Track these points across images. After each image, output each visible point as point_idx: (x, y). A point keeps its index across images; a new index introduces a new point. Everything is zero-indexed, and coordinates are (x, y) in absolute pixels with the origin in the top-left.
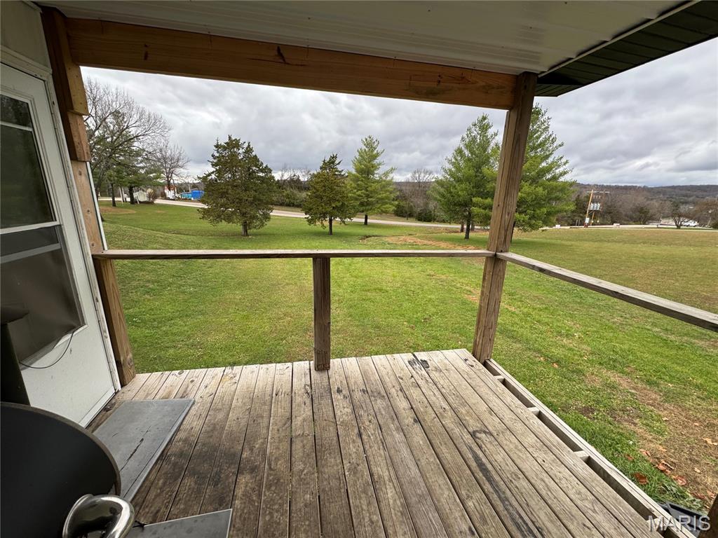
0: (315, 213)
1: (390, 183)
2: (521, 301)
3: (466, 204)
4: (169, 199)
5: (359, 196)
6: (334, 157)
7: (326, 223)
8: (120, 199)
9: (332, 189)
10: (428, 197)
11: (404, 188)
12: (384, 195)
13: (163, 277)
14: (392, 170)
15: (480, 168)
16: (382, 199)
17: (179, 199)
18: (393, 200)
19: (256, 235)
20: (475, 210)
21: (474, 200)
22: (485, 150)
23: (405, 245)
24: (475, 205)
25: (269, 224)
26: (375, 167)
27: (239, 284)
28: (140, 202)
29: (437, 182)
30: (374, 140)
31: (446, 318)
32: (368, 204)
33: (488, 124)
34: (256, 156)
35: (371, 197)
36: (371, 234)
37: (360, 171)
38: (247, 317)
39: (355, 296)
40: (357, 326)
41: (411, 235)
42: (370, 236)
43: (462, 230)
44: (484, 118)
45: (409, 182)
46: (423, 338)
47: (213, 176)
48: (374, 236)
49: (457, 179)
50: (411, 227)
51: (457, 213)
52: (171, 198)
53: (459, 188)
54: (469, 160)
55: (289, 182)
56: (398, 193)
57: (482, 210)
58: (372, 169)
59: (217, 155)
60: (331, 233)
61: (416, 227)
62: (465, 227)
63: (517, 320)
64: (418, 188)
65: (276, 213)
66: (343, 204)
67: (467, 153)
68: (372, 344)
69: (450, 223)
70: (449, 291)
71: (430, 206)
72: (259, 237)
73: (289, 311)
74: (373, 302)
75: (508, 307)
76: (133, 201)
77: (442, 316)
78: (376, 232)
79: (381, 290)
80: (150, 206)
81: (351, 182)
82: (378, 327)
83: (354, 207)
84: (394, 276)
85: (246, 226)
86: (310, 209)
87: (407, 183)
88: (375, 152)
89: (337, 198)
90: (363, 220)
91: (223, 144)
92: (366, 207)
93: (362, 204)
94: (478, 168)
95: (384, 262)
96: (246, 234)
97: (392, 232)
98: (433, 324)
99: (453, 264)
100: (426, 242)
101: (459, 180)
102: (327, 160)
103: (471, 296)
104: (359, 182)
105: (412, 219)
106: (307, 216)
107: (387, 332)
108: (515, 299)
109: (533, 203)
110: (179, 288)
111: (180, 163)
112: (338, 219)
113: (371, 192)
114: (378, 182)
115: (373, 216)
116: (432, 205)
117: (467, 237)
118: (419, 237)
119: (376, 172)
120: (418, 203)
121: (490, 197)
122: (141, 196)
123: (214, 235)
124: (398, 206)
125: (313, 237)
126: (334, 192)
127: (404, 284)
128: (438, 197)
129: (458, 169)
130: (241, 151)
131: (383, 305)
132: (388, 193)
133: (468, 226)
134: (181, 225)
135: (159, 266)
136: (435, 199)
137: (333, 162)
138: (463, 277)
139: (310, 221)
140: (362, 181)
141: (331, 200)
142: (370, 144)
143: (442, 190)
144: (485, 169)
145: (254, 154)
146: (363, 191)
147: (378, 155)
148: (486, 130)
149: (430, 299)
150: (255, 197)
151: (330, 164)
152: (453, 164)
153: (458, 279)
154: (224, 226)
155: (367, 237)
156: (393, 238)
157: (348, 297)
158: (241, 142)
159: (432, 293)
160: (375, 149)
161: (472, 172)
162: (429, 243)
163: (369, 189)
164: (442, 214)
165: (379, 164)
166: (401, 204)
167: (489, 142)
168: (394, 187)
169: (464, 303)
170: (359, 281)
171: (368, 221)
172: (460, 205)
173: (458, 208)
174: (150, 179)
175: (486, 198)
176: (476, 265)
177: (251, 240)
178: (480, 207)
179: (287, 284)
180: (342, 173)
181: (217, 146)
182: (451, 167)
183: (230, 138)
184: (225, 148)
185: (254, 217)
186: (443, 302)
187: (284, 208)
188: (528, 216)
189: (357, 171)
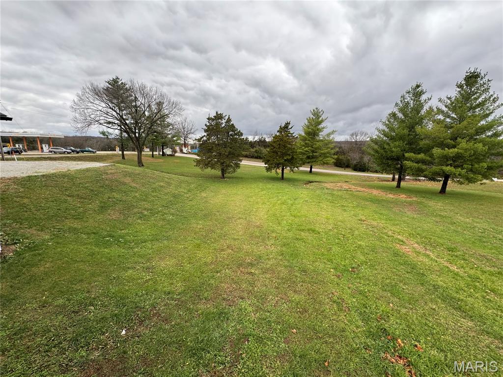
0: (272, 164)
1: (331, 142)
2: (464, 259)
3: (399, 158)
4: (184, 153)
5: (306, 151)
6: (288, 124)
7: (279, 171)
8: (157, 153)
9: (285, 147)
10: (363, 153)
11: (343, 145)
12: (326, 151)
13: (156, 207)
14: (333, 132)
15: (413, 127)
16: (324, 154)
17: (190, 153)
18: (334, 154)
19: (229, 178)
20: (408, 163)
21: (407, 155)
22: (418, 112)
23: (340, 190)
24: (407, 159)
25: (239, 171)
26: (320, 130)
27: (204, 216)
28: (167, 155)
29: (372, 140)
30: (320, 110)
31: (376, 269)
32: (313, 157)
33: (422, 91)
34: (233, 124)
35: (316, 152)
36: (313, 180)
37: (308, 133)
38: (198, 246)
39: (290, 234)
40: (286, 267)
41: (347, 182)
42: (312, 182)
43: (393, 179)
44: (418, 86)
45: (347, 141)
46: (349, 291)
47: (205, 138)
48: (315, 182)
49: (390, 138)
50: (347, 175)
51: (389, 166)
52: (186, 152)
53: (392, 145)
54: (403, 121)
55: (258, 142)
56: (337, 149)
57: (415, 164)
58: (317, 132)
59: (208, 124)
60: (283, 178)
61: (352, 175)
62: (397, 177)
63: (462, 284)
64: (355, 146)
65: (245, 163)
66: (293, 157)
67: (400, 115)
68: (295, 291)
69: (382, 173)
70: (380, 239)
71: (365, 160)
72: (231, 179)
73: (232, 243)
74: (305, 243)
75: (449, 265)
76: (164, 154)
77: (372, 266)
78: (318, 178)
79: (314, 231)
80: (172, 158)
81: (300, 141)
82: (305, 271)
83: (302, 159)
84: (328, 219)
85: (223, 172)
86: (268, 161)
87: (346, 142)
88: (321, 119)
89: (289, 153)
90: (309, 169)
91: (213, 117)
92: (311, 159)
93: (308, 157)
94: (411, 128)
95: (321, 204)
96: (223, 177)
97: (331, 179)
98: (361, 275)
99: (385, 210)
100: (359, 189)
101: (392, 139)
102: (283, 125)
103: (404, 247)
104: (307, 142)
105: (349, 169)
106: (267, 165)
107: (312, 278)
108: (457, 256)
109: (471, 158)
110: (163, 215)
111: (192, 131)
112: (288, 168)
113: (316, 148)
114: (322, 141)
115: (317, 166)
116: (366, 159)
117: (398, 186)
118: (353, 184)
119: (320, 134)
120: (355, 157)
121: (423, 153)
122: (168, 151)
123: (203, 177)
124: (337, 159)
125: (270, 181)
126: (286, 149)
127: (336, 226)
128: (373, 153)
129: (392, 129)
130: (224, 121)
131: (314, 246)
132: (329, 149)
133: (400, 177)
134: (185, 170)
135: (157, 198)
136: (369, 154)
137: (287, 127)
138: (394, 225)
139: (268, 169)
140: (309, 140)
141: (283, 154)
142: (317, 114)
143: (376, 147)
144: (418, 129)
145: (232, 123)
146: (310, 148)
147: (322, 121)
148: (420, 96)
149: (360, 245)
150: (230, 152)
151: (285, 128)
152: (386, 125)
153: (390, 227)
154: (209, 171)
155: (310, 182)
156: (331, 184)
157: (285, 235)
158: (224, 115)
159: (362, 239)
160: (321, 117)
161: (406, 131)
162: (363, 189)
163: (314, 146)
164: (375, 166)
165: (324, 128)
166: (340, 157)
167: (422, 106)
168: (334, 144)
169: (396, 254)
170: (297, 220)
171: (313, 170)
172: (392, 159)
173: (390, 162)
174: (174, 141)
175: (419, 153)
176: (409, 213)
177: (226, 182)
178: (412, 161)
179: (240, 218)
180: (294, 135)
181: (209, 119)
182: (385, 128)
183: (217, 113)
184: (213, 120)
185: (229, 166)
186: (373, 250)
187: (253, 160)
188: (465, 170)
189: (306, 133)
